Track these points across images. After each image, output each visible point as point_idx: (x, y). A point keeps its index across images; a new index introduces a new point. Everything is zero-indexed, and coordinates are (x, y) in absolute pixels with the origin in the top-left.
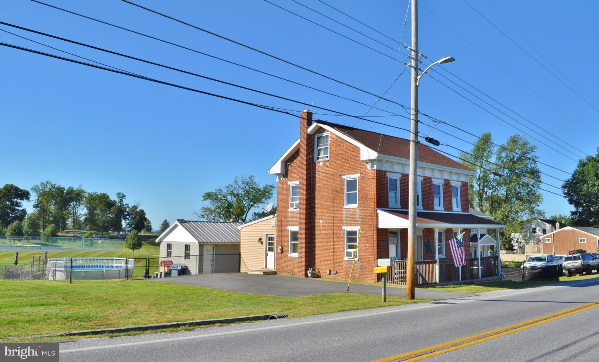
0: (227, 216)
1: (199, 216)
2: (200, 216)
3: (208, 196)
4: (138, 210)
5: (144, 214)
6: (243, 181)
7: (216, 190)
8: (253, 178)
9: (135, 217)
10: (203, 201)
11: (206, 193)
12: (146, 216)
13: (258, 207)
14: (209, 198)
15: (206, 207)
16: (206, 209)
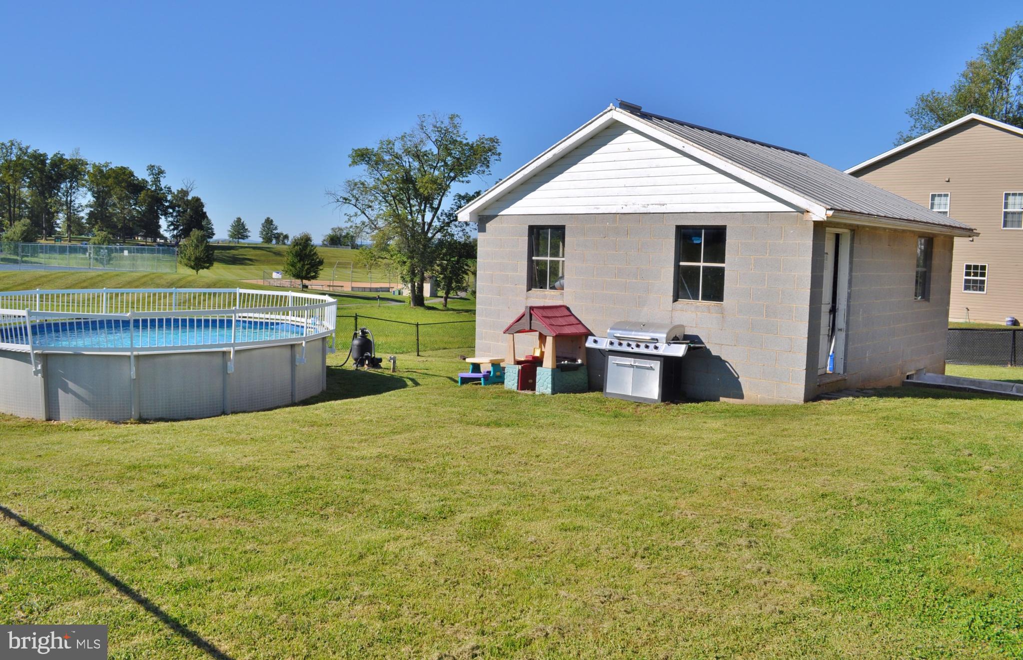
0: (402, 199)
1: (338, 201)
2: (341, 200)
3: (362, 156)
4: (190, 198)
5: (202, 205)
6: (435, 127)
7: (382, 143)
8: (457, 120)
9: (185, 211)
10: (350, 165)
11: (356, 148)
12: (205, 210)
13: (468, 182)
14: (363, 160)
15: (357, 181)
16: (356, 184)
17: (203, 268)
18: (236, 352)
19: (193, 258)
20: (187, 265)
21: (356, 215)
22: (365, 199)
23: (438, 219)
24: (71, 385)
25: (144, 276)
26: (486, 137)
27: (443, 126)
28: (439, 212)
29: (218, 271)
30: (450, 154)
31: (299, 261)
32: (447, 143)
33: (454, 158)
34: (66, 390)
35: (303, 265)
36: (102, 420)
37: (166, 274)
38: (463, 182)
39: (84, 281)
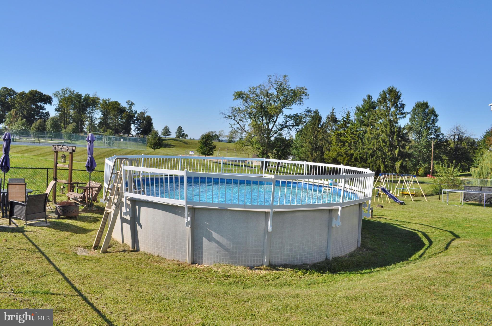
0: (258, 117)
1: (226, 117)
2: (227, 117)
3: (240, 95)
4: (145, 116)
5: (151, 119)
6: (276, 81)
8: (287, 78)
9: (143, 122)
10: (233, 100)
11: (237, 91)
12: (152, 122)
13: (291, 109)
14: (240, 97)
15: (237, 107)
16: (236, 109)
17: (157, 149)
19: (153, 143)
20: (150, 147)
21: (234, 124)
22: (239, 116)
23: (276, 127)
24: (215, 235)
25: (132, 151)
26: (300, 87)
27: (280, 81)
28: (277, 123)
29: (162, 151)
30: (283, 95)
31: (205, 146)
32: (281, 89)
33: (285, 97)
34: (210, 239)
35: (207, 149)
36: (240, 265)
37: (142, 151)
38: (289, 109)
39: (105, 153)
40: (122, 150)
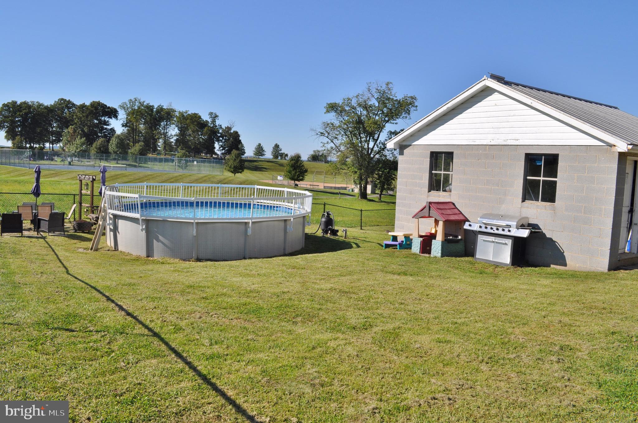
0: (356, 134)
1: (317, 134)
2: (319, 134)
3: (332, 107)
4: (232, 131)
5: (239, 136)
6: (377, 89)
7: (344, 100)
8: (390, 86)
9: (229, 139)
10: (325, 113)
11: (329, 103)
12: (240, 138)
13: (396, 123)
14: (333, 110)
15: (329, 122)
16: (328, 124)
17: (238, 173)
18: (253, 223)
19: (233, 167)
20: (229, 171)
21: (328, 143)
22: (333, 133)
23: (377, 146)
24: (161, 238)
25: (205, 176)
26: (409, 96)
27: (382, 89)
28: (378, 142)
29: (247, 175)
30: (386, 107)
31: (294, 170)
32: (384, 99)
33: (388, 108)
34: (158, 240)
35: (296, 173)
36: (177, 258)
37: (217, 175)
38: (393, 123)
39: (172, 178)
40: (194, 174)
